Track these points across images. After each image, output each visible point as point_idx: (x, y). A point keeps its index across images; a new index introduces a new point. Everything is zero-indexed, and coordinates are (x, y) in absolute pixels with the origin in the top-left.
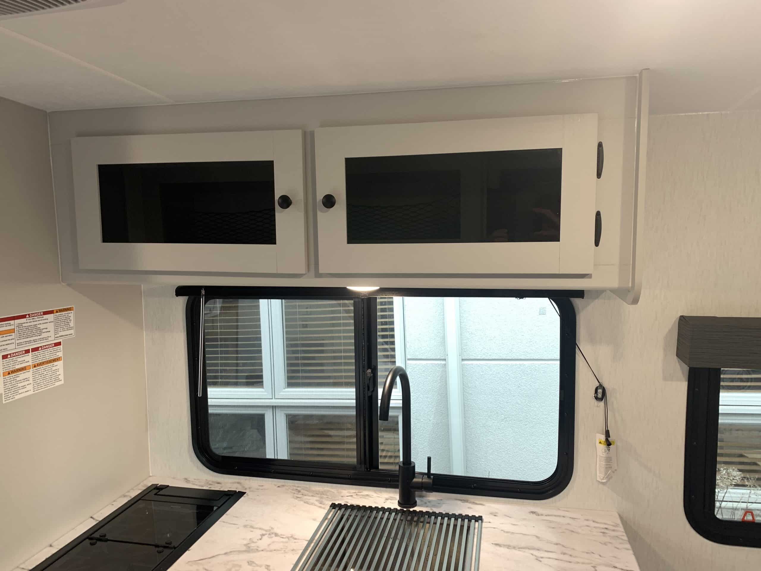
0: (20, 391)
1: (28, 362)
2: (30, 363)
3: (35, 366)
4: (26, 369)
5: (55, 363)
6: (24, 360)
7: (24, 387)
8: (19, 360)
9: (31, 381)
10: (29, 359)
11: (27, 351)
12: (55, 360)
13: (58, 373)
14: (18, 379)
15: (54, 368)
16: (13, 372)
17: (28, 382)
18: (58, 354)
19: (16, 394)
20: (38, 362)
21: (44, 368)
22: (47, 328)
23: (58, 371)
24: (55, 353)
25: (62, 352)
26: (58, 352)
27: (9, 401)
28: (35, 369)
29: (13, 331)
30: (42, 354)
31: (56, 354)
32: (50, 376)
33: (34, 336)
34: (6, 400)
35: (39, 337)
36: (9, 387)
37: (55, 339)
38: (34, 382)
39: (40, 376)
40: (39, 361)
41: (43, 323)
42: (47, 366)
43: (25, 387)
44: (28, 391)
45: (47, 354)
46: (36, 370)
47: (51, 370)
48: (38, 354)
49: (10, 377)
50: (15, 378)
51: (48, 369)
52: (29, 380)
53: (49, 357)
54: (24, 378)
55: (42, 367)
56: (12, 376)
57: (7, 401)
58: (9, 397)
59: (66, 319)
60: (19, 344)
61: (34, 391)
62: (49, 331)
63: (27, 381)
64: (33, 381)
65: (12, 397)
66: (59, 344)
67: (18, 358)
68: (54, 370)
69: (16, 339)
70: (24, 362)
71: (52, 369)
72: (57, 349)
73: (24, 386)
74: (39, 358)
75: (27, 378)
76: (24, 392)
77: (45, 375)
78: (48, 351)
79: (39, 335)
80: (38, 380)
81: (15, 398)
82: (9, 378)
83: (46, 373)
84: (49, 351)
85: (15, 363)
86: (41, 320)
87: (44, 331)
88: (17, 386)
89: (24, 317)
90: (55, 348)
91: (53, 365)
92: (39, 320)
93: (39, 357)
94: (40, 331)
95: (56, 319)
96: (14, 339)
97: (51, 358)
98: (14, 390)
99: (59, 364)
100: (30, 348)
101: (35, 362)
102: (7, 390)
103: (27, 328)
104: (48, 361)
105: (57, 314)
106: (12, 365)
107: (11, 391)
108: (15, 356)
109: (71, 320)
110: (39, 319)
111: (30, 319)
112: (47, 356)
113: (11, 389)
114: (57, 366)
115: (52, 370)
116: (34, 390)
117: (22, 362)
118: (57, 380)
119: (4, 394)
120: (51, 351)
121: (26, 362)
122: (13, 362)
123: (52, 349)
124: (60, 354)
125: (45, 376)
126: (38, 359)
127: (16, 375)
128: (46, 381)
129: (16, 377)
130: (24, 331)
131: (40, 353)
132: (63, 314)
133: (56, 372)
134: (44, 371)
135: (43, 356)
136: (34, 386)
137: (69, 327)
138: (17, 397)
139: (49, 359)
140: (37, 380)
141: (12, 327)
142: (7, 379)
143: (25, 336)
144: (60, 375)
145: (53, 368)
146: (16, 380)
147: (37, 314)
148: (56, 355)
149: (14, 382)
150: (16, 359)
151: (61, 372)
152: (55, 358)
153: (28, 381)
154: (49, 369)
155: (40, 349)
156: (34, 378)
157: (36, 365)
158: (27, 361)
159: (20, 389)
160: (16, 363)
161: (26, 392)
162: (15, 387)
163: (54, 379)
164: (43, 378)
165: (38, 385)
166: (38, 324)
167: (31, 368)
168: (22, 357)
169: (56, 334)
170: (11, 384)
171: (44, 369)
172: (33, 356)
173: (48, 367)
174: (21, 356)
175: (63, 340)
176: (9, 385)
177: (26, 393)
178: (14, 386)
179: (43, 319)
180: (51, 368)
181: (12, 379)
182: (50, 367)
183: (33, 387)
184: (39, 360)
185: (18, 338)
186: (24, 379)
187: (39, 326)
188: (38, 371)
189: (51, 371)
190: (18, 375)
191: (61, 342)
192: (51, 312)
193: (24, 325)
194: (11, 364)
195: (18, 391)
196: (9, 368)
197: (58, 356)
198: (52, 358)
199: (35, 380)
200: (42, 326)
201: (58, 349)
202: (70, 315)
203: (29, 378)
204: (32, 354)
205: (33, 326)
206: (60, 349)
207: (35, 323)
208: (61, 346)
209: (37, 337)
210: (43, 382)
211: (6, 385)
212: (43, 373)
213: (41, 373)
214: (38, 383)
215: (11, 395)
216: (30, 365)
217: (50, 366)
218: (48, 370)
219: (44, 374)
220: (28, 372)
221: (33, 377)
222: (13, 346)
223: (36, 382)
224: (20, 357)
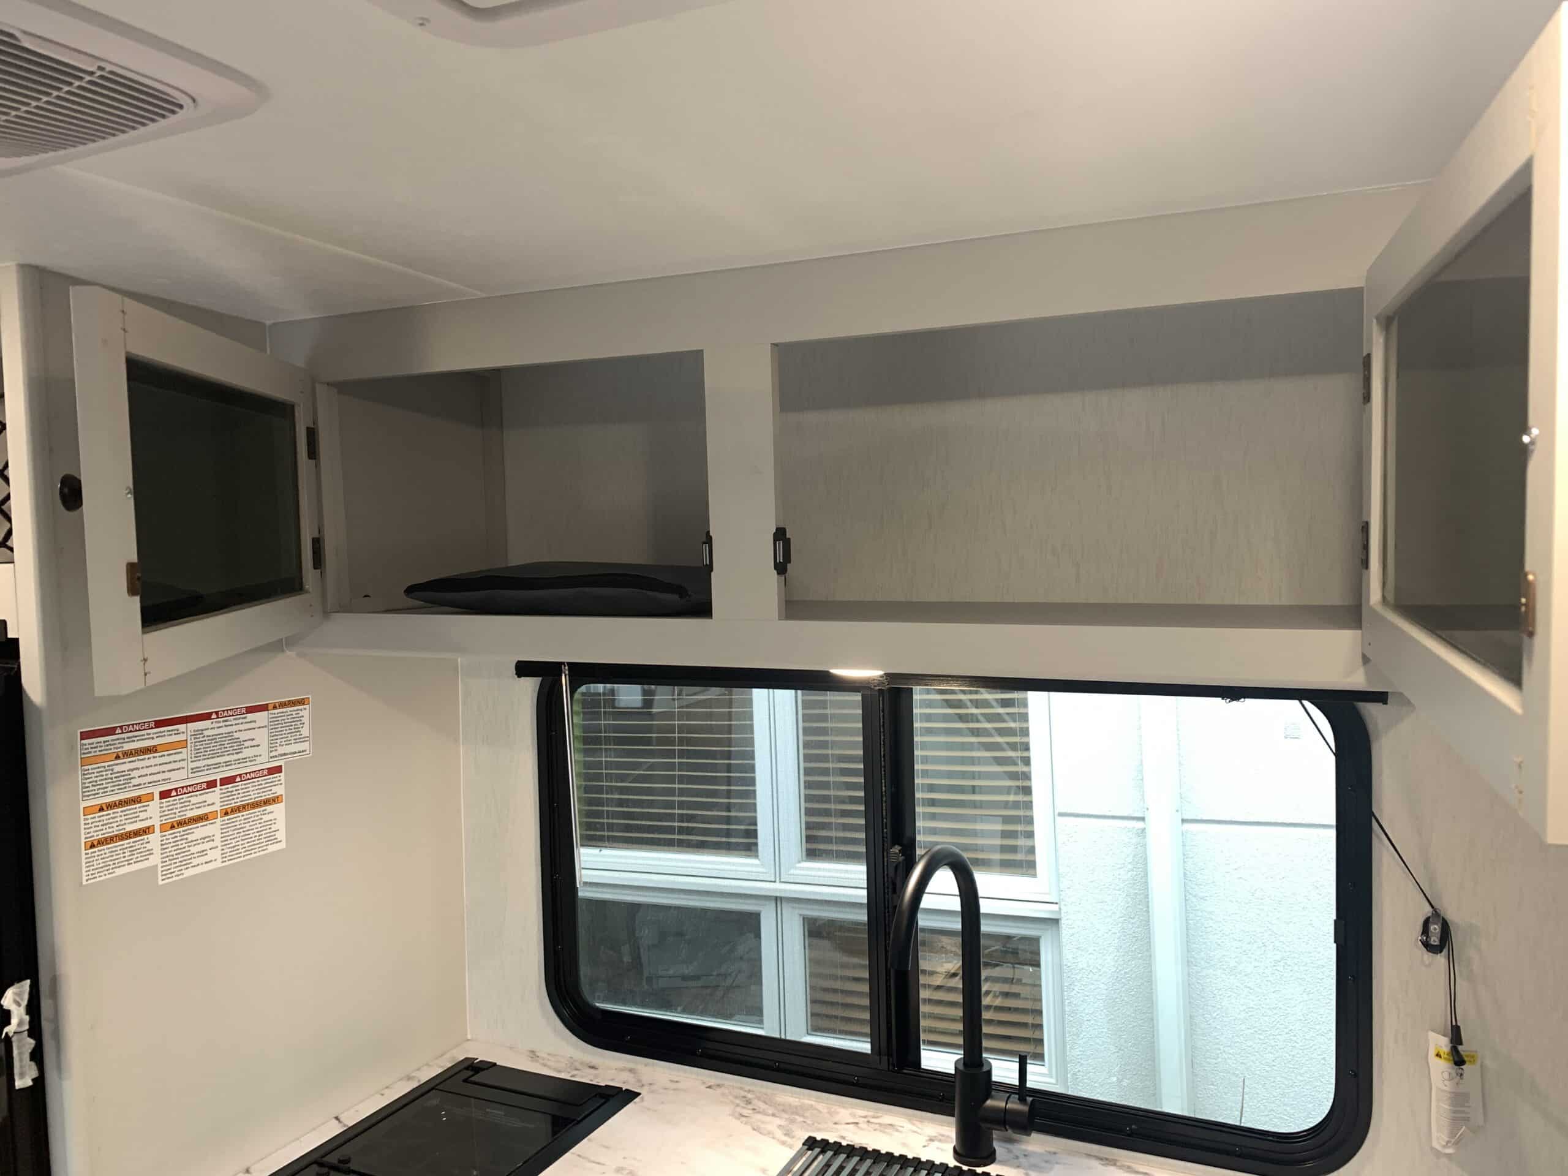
0: (195, 862)
1: (213, 804)
2: (217, 807)
3: (226, 814)
4: (207, 819)
5: (269, 808)
6: (205, 802)
7: (203, 853)
8: (194, 800)
9: (218, 842)
10: (215, 799)
11: (211, 784)
12: (266, 802)
13: (274, 827)
14: (190, 837)
15: (265, 818)
16: (181, 824)
17: (211, 844)
18: (274, 789)
19: (186, 867)
20: (233, 805)
21: (245, 817)
22: (253, 740)
23: (275, 823)
24: (270, 788)
25: (283, 785)
26: (275, 785)
27: (170, 880)
28: (226, 818)
29: (183, 744)
30: (242, 789)
31: (271, 790)
32: (258, 832)
33: (226, 753)
34: (164, 877)
35: (236, 757)
36: (171, 853)
37: (271, 760)
38: (223, 844)
39: (236, 832)
40: (235, 803)
41: (245, 730)
42: (251, 814)
43: (205, 853)
44: (211, 861)
45: (253, 790)
46: (228, 820)
47: (260, 821)
48: (234, 789)
49: (174, 833)
50: (184, 835)
51: (253, 819)
52: (213, 840)
53: (256, 796)
54: (204, 836)
55: (240, 814)
56: (180, 832)
57: (167, 881)
58: (171, 873)
59: (294, 722)
60: (194, 770)
61: (223, 862)
62: (258, 746)
63: (208, 841)
64: (222, 842)
65: (177, 873)
66: (278, 769)
67: (191, 796)
68: (267, 821)
69: (190, 760)
70: (204, 804)
71: (261, 819)
72: (274, 780)
73: (203, 851)
74: (235, 797)
75: (210, 837)
76: (202, 864)
77: (248, 830)
78: (254, 784)
79: (237, 753)
80: (233, 841)
81: (183, 874)
82: (173, 836)
83: (250, 826)
84: (256, 784)
85: (185, 806)
86: (242, 723)
87: (247, 744)
88: (189, 851)
89: (207, 717)
90: (269, 779)
91: (263, 811)
92: (238, 724)
93: (235, 795)
94: (238, 745)
95: (273, 721)
96: (183, 760)
97: (261, 797)
98: (182, 859)
99: (278, 811)
100: (218, 777)
101: (227, 805)
102: (167, 859)
103: (212, 738)
104: (253, 804)
105: (276, 711)
106: (179, 810)
107: (175, 861)
108: (185, 793)
109: (303, 723)
110: (237, 722)
111: (219, 722)
112: (251, 793)
113: (175, 857)
114: (272, 812)
115: (262, 821)
116: (224, 859)
117: (200, 805)
118: (271, 840)
119: (162, 867)
120: (261, 784)
121: (209, 805)
122: (183, 805)
123: (262, 780)
124: (279, 790)
125: (247, 833)
126: (234, 799)
127: (186, 830)
128: (248, 843)
129: (187, 834)
130: (206, 744)
131: (237, 788)
132: (287, 712)
133: (271, 824)
134: (244, 823)
135: (244, 793)
136: (223, 852)
137: (298, 737)
138: (189, 873)
139: (257, 799)
140: (231, 839)
141: (182, 737)
142: (167, 837)
143: (209, 755)
144: (278, 830)
145: (263, 817)
146: (187, 839)
147: (234, 712)
148: (270, 793)
149: (182, 844)
150: (189, 799)
151: (281, 825)
152: (268, 797)
153: (212, 842)
154: (256, 818)
155: (238, 779)
156: (225, 837)
157: (229, 811)
158: (210, 803)
159: (194, 858)
160: (189, 805)
161: (206, 863)
162: (184, 852)
163: (267, 839)
164: (242, 836)
165: (230, 850)
166: (236, 732)
167: (219, 816)
168: (200, 795)
169: (271, 752)
170: (175, 848)
171: (245, 819)
172: (224, 793)
173: (253, 815)
174: (198, 793)
175: (286, 763)
176: (173, 849)
177: (207, 865)
178: (184, 850)
179: (244, 721)
180: (260, 817)
181: (179, 838)
182: (257, 816)
183: (222, 854)
184: (235, 801)
185: (193, 759)
186: (204, 838)
187: (236, 735)
188: (233, 822)
189: (260, 823)
190: (191, 829)
191: (281, 766)
192: (264, 708)
193: (206, 733)
194: (177, 809)
195: (190, 861)
196: (173, 816)
197: (276, 793)
198: (263, 798)
199: (227, 840)
200: (243, 736)
201: (276, 779)
202: (301, 713)
203: (213, 836)
204: (221, 789)
205: (224, 735)
206: (280, 780)
207: (229, 729)
208: (282, 774)
209: (232, 756)
210: (242, 844)
211: (166, 848)
212: (243, 826)
213: (238, 827)
214: (231, 845)
215: (174, 868)
216: (217, 811)
217: (258, 814)
218: (253, 821)
219: (245, 829)
220: (212, 823)
221: (222, 833)
222: (182, 774)
223: (228, 844)
224: (197, 796)
